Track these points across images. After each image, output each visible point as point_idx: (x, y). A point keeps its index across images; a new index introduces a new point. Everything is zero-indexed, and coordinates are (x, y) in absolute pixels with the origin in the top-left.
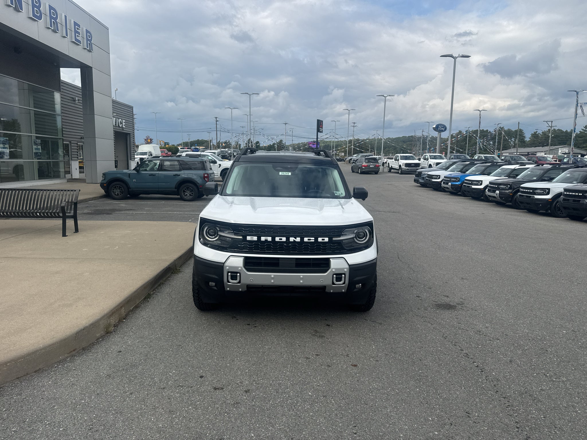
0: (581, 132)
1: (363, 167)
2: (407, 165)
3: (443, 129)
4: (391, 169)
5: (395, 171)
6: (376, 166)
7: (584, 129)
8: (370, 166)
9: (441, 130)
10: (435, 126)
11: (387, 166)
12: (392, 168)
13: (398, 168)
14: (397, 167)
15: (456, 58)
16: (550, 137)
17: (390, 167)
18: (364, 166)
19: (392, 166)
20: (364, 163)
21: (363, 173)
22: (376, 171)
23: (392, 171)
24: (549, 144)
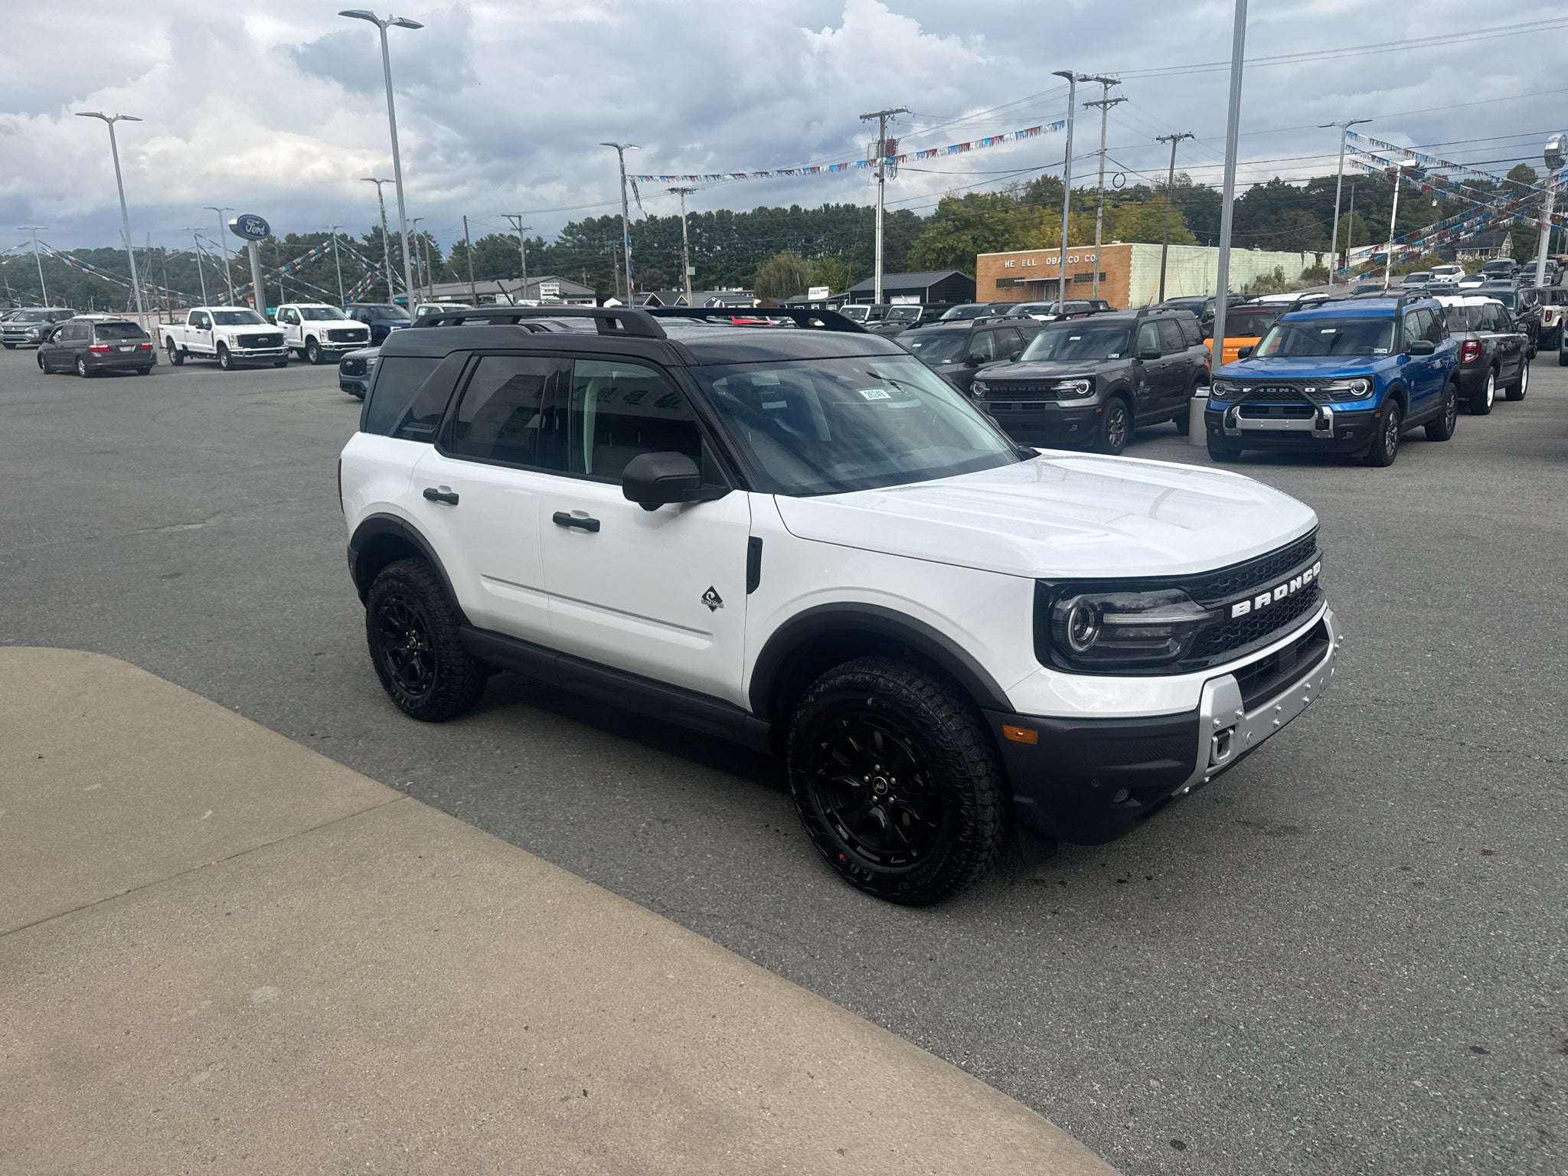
0: (557, 243)
1: (97, 355)
2: (244, 340)
3: (261, 230)
4: (181, 356)
5: (196, 360)
6: (140, 347)
7: (564, 236)
8: (122, 349)
9: (255, 234)
10: (234, 222)
11: (165, 345)
12: (185, 351)
13: (215, 352)
14: (210, 348)
15: (386, 24)
16: (523, 256)
17: (179, 348)
18: (98, 350)
19: (183, 346)
20: (96, 340)
21: (94, 373)
22: (142, 365)
23: (187, 359)
24: (524, 272)
